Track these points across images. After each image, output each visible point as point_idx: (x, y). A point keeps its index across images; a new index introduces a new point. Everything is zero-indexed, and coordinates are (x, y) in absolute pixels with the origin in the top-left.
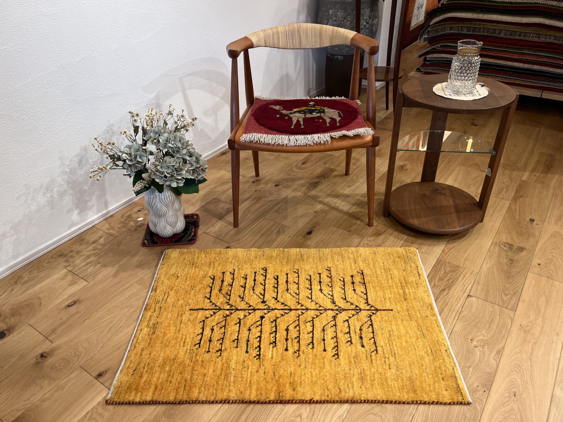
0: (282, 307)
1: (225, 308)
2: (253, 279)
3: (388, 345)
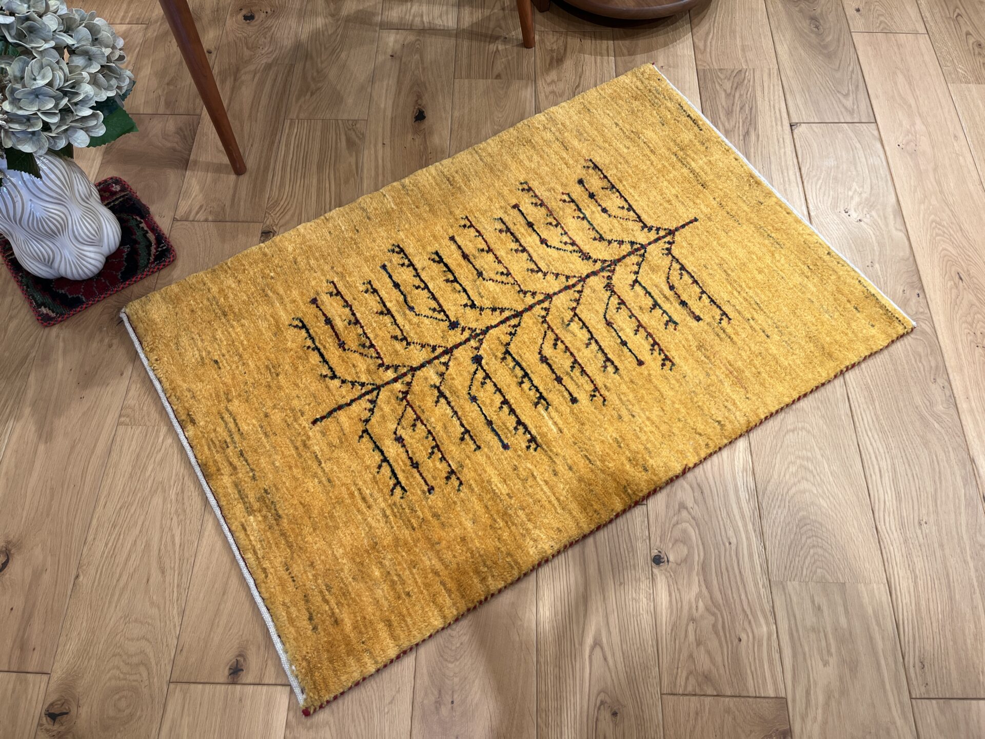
0: (497, 318)
1: (386, 380)
2: (391, 285)
3: (735, 293)
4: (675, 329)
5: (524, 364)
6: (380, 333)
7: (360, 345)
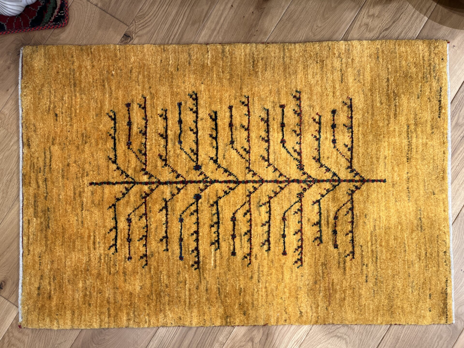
0: (224, 177)
1: (141, 181)
2: (177, 119)
3: (370, 244)
4: (318, 245)
5: (221, 216)
6: (154, 149)
7: (139, 150)
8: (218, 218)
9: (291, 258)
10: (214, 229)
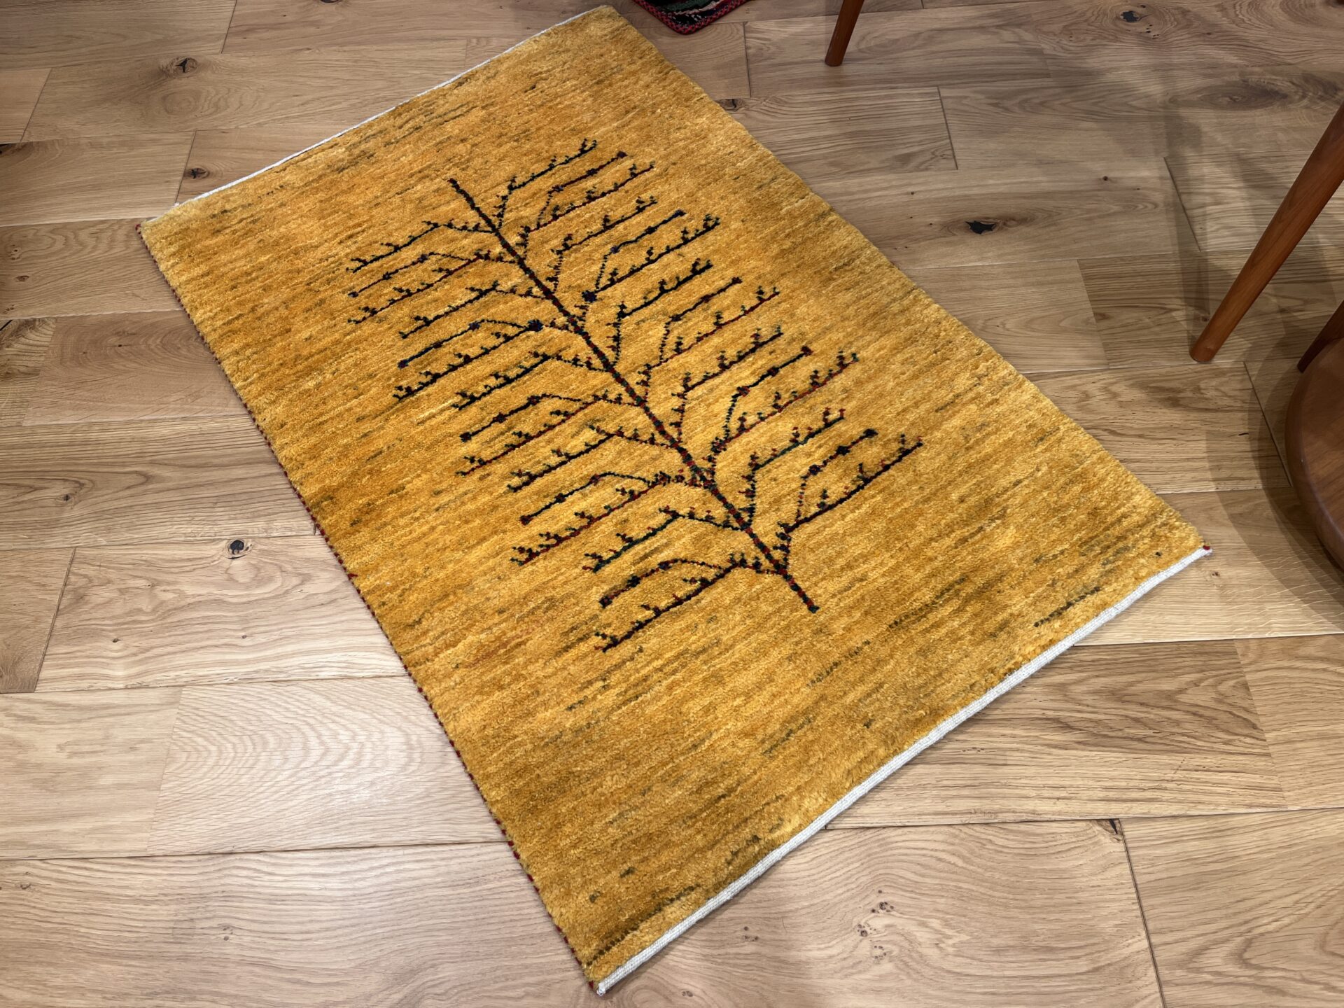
0: (603, 343)
1: (506, 238)
2: (652, 225)
3: (659, 663)
4: (585, 568)
5: (526, 378)
6: (574, 223)
7: (557, 206)
8: (519, 376)
9: (523, 536)
10: (492, 382)
